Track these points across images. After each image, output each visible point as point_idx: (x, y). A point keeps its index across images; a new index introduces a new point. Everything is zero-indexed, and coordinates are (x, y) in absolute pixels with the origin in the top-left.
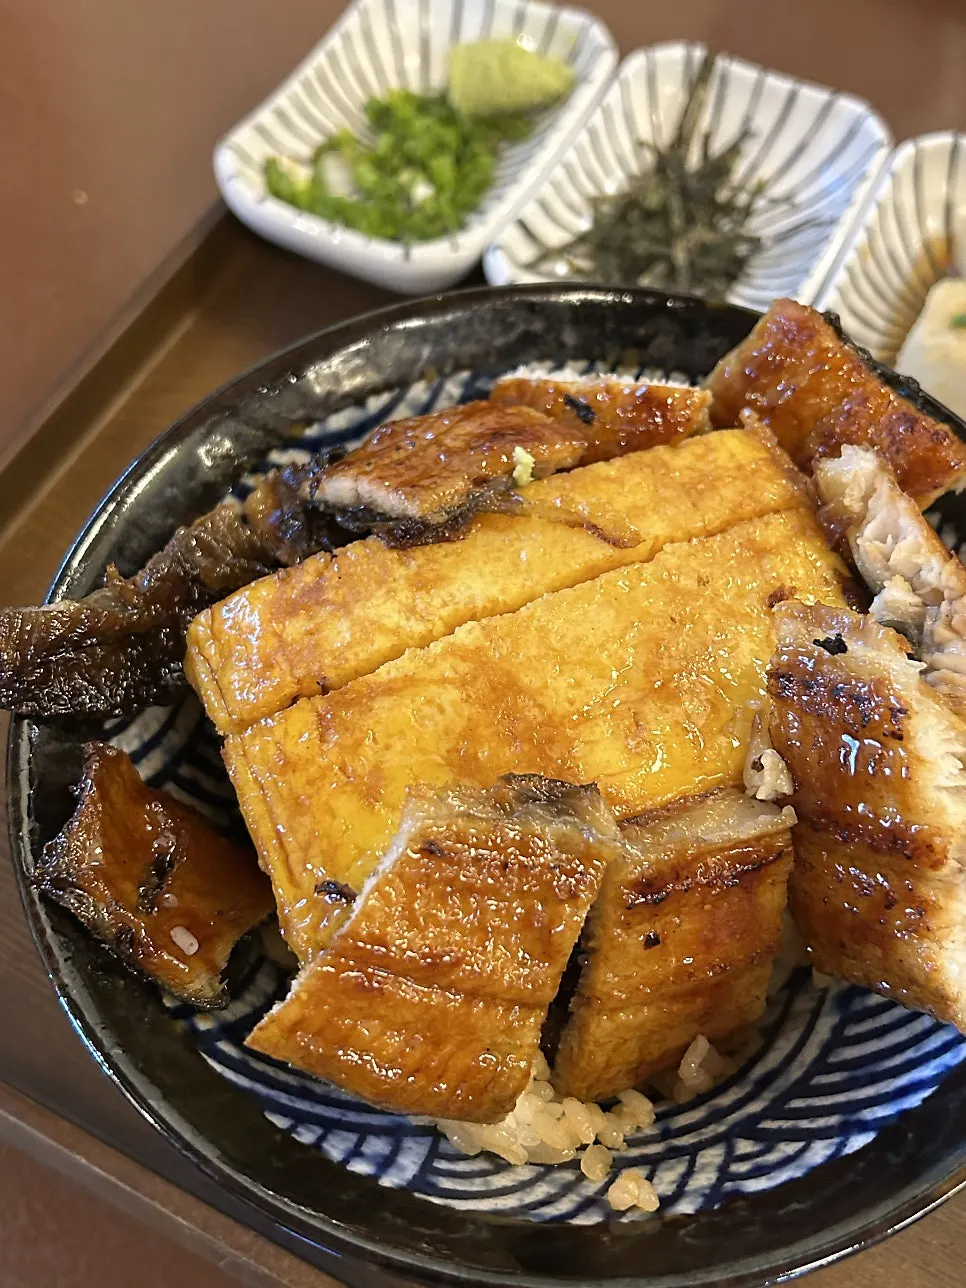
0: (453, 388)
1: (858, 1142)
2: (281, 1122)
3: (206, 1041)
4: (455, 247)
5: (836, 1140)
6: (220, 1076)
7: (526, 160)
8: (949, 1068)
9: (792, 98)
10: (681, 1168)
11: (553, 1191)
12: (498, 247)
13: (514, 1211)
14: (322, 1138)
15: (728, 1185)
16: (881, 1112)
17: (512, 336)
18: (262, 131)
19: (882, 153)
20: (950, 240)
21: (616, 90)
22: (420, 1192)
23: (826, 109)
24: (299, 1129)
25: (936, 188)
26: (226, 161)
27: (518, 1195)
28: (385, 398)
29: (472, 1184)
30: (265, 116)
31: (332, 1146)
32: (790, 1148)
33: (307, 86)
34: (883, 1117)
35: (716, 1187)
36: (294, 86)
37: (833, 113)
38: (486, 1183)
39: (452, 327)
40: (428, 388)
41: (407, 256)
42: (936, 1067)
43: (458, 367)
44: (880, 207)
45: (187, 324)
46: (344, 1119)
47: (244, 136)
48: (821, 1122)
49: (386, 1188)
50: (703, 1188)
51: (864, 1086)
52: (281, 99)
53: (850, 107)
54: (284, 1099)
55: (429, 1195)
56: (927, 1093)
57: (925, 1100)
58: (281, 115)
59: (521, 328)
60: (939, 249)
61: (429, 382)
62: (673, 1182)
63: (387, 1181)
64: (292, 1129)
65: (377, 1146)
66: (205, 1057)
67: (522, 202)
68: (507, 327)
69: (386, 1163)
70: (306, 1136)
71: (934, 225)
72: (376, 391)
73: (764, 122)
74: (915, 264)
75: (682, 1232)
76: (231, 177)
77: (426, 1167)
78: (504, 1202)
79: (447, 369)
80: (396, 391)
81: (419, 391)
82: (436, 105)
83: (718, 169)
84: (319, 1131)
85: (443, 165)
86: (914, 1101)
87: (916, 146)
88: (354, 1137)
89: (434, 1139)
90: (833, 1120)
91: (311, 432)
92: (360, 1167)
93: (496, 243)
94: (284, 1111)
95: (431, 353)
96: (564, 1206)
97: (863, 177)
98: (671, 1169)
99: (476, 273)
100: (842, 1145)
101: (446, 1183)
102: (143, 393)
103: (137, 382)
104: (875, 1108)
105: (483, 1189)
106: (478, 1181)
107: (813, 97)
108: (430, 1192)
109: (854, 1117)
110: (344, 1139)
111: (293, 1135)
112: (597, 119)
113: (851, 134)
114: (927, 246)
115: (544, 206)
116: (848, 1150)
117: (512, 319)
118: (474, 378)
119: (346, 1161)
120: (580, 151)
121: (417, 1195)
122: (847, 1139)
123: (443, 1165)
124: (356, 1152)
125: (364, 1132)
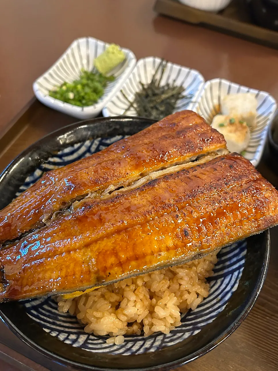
0: (97, 142)
1: (197, 332)
2: (47, 331)
3: (28, 310)
4: (95, 108)
5: (191, 332)
6: (31, 319)
7: (113, 86)
8: (219, 313)
9: (180, 71)
10: (152, 341)
11: (118, 347)
12: (106, 108)
13: (108, 352)
14: (58, 335)
15: (164, 344)
16: (202, 324)
17: (111, 129)
18: (46, 79)
19: (202, 84)
20: (220, 105)
21: (136, 69)
22: (83, 348)
23: (188, 73)
24: (52, 332)
25: (216, 93)
26: (36, 86)
27: (109, 348)
28: (79, 145)
29: (98, 346)
30: (46, 75)
31: (61, 337)
32: (179, 335)
33: (58, 68)
34: (203, 326)
35: (160, 345)
36: (54, 68)
37: (190, 74)
38: (101, 346)
39: (96, 127)
40: (90, 142)
41: (83, 110)
42: (216, 313)
43: (98, 137)
44: (202, 97)
45: (26, 128)
46: (65, 330)
47: (41, 80)
48: (188, 328)
49: (74, 347)
50: (157, 345)
51: (199, 318)
52: (51, 71)
53: (194, 73)
54: (48, 325)
55: (85, 349)
56: (214, 319)
57: (213, 321)
58: (51, 75)
60: (217, 107)
61: (90, 140)
62: (150, 344)
63: (75, 345)
64: (50, 332)
65: (73, 337)
66: (28, 314)
67: (112, 97)
68: (110, 127)
69: (75, 341)
70: (54, 334)
71: (216, 102)
72: (76, 143)
74: (211, 111)
75: (151, 356)
76: (37, 91)
77: (86, 342)
78: (105, 350)
79: (95, 137)
80: (82, 143)
81: (88, 143)
84: (57, 333)
86: (211, 321)
87: (210, 82)
88: (67, 335)
89: (88, 335)
90: (191, 327)
91: (60, 153)
92: (68, 342)
93: (105, 107)
94: (48, 328)
95: (91, 133)
96: (121, 351)
97: (197, 90)
98: (150, 341)
99: (101, 114)
100: (193, 333)
101: (90, 346)
103: (13, 142)
104: (201, 324)
105: (100, 347)
106: (99, 345)
107: (185, 70)
109: (196, 326)
110: (64, 335)
111: (50, 334)
112: (131, 76)
113: (195, 80)
114: (214, 108)
115: (118, 98)
116: (194, 334)
117: (111, 125)
118: (102, 139)
119: (64, 340)
120: (127, 84)
121: (82, 349)
122: (194, 332)
123: (90, 341)
124: (67, 338)
125: (69, 333)
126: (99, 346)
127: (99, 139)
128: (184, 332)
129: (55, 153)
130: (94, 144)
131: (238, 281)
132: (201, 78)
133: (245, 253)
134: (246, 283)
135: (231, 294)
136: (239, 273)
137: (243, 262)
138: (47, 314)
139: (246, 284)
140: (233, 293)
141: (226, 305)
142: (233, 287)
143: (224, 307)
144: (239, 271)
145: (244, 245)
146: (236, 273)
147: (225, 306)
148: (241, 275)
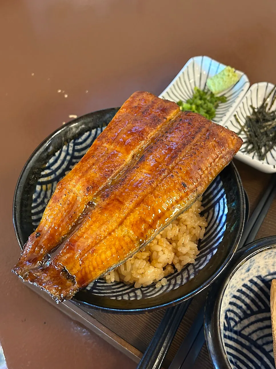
126: (153, 292)
127: (73, 141)
128: (206, 255)
129: (44, 166)
130: (70, 146)
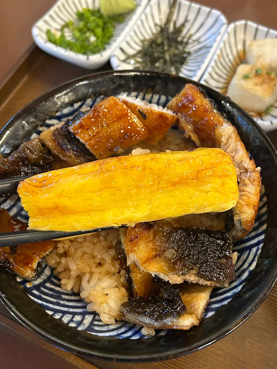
0: (99, 100)
1: (210, 314)
2: (50, 313)
3: (29, 290)
4: (102, 56)
6: (33, 301)
7: (123, 29)
8: (235, 293)
9: (199, 10)
11: (126, 330)
12: (114, 56)
13: (115, 336)
14: (62, 317)
16: (217, 305)
17: (116, 85)
18: (45, 22)
19: (225, 26)
20: (244, 51)
21: (148, 8)
23: (209, 13)
24: (55, 315)
25: (240, 36)
26: (35, 31)
27: (116, 331)
28: (79, 104)
29: (104, 328)
30: (46, 17)
31: (65, 319)
33: (59, 8)
34: (217, 307)
36: (55, 8)
37: (211, 14)
38: (108, 328)
39: (98, 83)
40: (91, 101)
41: (88, 58)
42: (232, 293)
43: (100, 94)
44: (224, 42)
45: (26, 78)
46: (69, 311)
47: (40, 23)
49: (79, 330)
52: (51, 12)
53: (216, 13)
54: (51, 306)
55: (91, 332)
56: (229, 300)
57: (228, 302)
58: (51, 17)
59: (118, 83)
60: (241, 54)
61: (92, 99)
64: (53, 315)
65: (78, 318)
66: (29, 295)
67: (121, 42)
68: (114, 83)
69: (80, 323)
70: (57, 316)
71: (240, 47)
72: (76, 102)
73: (191, 17)
74: (235, 59)
75: (161, 341)
76: (36, 36)
77: (92, 324)
78: (113, 333)
79: (97, 95)
80: (83, 102)
82: (97, 13)
83: (178, 31)
84: (61, 315)
85: (99, 31)
86: (226, 302)
87: (234, 24)
88: (71, 316)
89: (94, 315)
91: (58, 114)
92: (72, 325)
93: (114, 54)
94: (51, 309)
95: (92, 91)
96: (129, 334)
97: (219, 33)
99: (108, 65)
100: (206, 315)
101: (97, 328)
102: (13, 99)
103: (11, 96)
104: (215, 304)
105: (107, 329)
106: (106, 327)
107: (205, 9)
108: (92, 331)
109: (209, 307)
110: (68, 317)
111: (54, 316)
112: (143, 17)
113: (216, 21)
114: (238, 54)
115: (128, 43)
116: (207, 317)
117: (115, 80)
119: (68, 323)
120: (138, 27)
121: (88, 332)
122: (207, 313)
123: (96, 323)
124: (71, 321)
125: (74, 314)
131: (256, 259)
132: (223, 19)
133: (264, 227)
134: (265, 261)
135: (249, 274)
136: (258, 250)
137: (262, 237)
138: (50, 293)
139: (265, 263)
140: (251, 273)
141: (243, 286)
142: (250, 264)
143: (240, 288)
144: (258, 247)
145: (264, 218)
146: (254, 250)
147: (241, 286)
148: (259, 252)
